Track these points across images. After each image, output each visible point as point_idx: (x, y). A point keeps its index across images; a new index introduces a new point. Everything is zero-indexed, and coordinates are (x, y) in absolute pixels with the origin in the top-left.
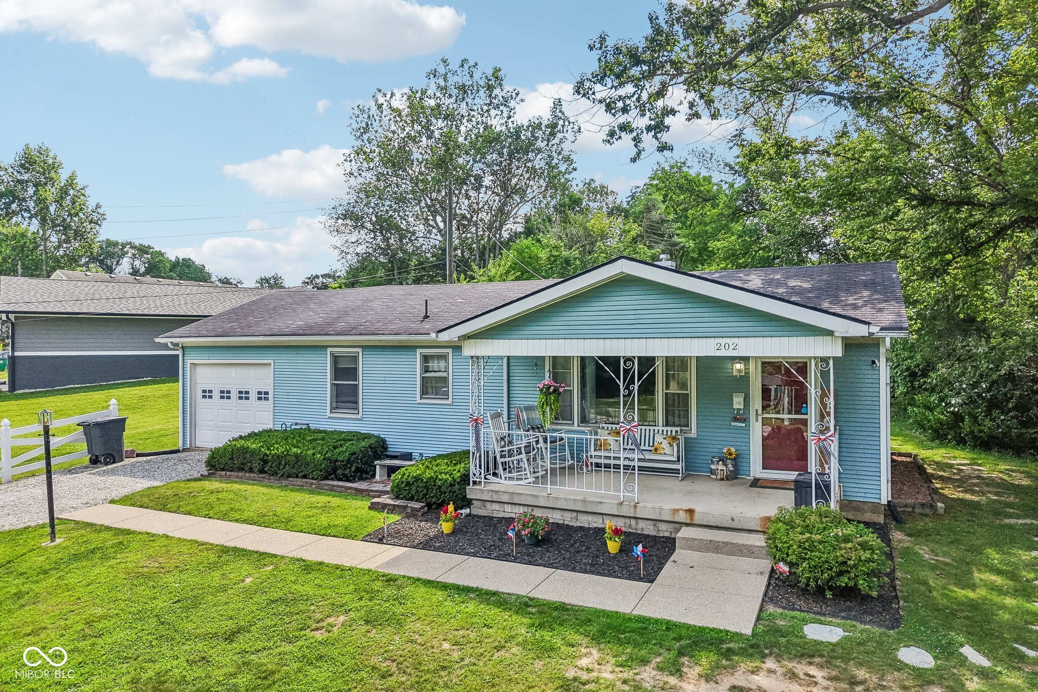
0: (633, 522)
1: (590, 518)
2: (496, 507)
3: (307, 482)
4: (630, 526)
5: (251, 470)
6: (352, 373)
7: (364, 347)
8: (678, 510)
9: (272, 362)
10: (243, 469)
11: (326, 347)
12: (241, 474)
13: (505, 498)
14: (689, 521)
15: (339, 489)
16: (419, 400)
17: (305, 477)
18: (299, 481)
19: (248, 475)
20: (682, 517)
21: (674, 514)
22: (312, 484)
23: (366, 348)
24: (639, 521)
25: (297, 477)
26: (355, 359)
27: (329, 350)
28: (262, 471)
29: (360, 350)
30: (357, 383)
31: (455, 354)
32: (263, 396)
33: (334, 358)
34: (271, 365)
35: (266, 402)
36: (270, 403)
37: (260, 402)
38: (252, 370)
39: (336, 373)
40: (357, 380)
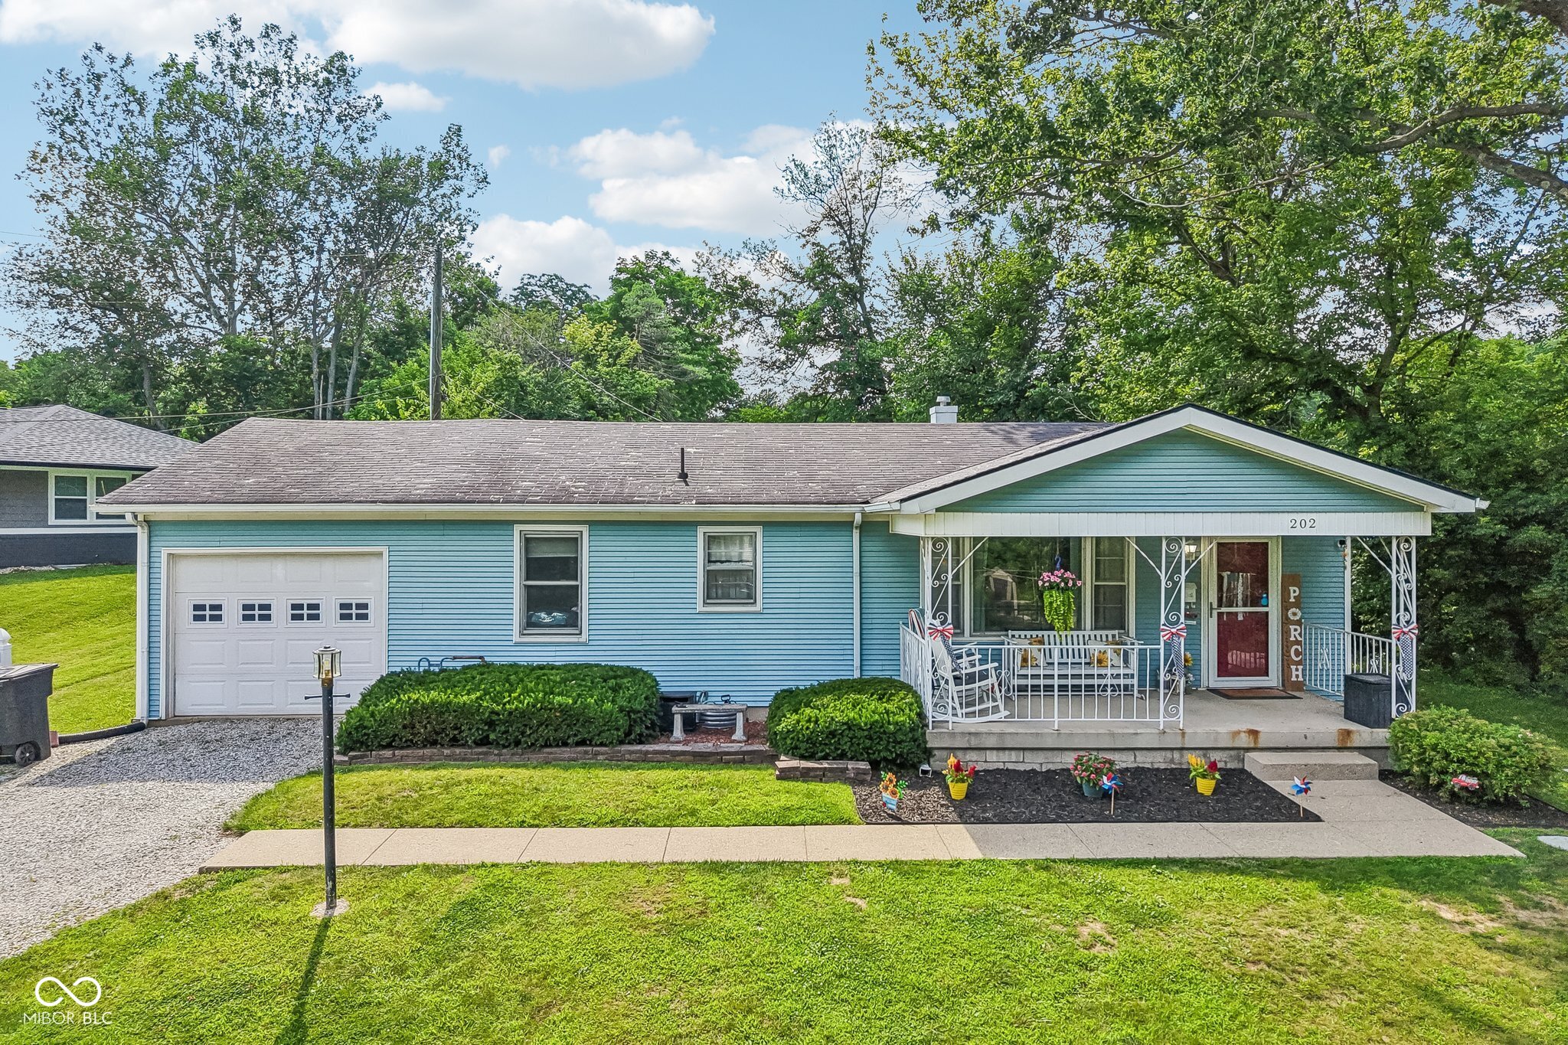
0: (1176, 755)
2: (973, 755)
3: (586, 752)
4: (1172, 761)
5: (454, 742)
6: (569, 567)
7: (595, 524)
8: (1239, 732)
9: (385, 550)
10: (434, 743)
12: (427, 751)
13: (991, 742)
14: (1252, 745)
15: (660, 757)
16: (700, 608)
17: (582, 743)
18: (566, 752)
19: (446, 752)
20: (1244, 741)
21: (1234, 737)
22: (597, 754)
23: (598, 524)
24: (1185, 752)
25: (565, 744)
26: (574, 542)
27: (517, 528)
28: (484, 742)
29: (585, 529)
30: (578, 583)
31: (766, 533)
32: (354, 611)
33: (528, 542)
34: (381, 554)
35: (361, 623)
36: (372, 624)
37: (346, 623)
38: (328, 566)
39: (534, 567)
40: (576, 579)
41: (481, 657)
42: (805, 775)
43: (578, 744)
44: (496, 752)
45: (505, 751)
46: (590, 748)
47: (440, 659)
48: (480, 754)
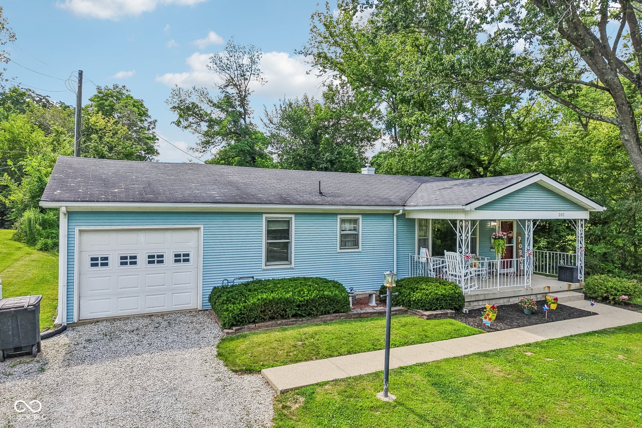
1: (514, 299)
2: (475, 303)
3: (337, 316)
5: (283, 317)
6: (286, 234)
8: (545, 287)
9: (202, 227)
11: (261, 213)
12: (270, 323)
15: (366, 315)
16: (339, 250)
18: (328, 317)
19: (279, 322)
20: (547, 290)
21: (544, 289)
23: (298, 214)
25: (329, 313)
26: (288, 222)
27: (265, 216)
28: (296, 315)
29: (293, 216)
30: (290, 241)
31: (363, 218)
32: (182, 258)
33: (269, 222)
34: (198, 229)
35: (186, 264)
36: (191, 264)
37: (178, 264)
38: (168, 235)
39: (271, 234)
40: (288, 239)
41: (253, 277)
42: (436, 317)
43: (335, 312)
44: (300, 320)
45: (304, 319)
46: (338, 314)
47: (233, 279)
48: (294, 321)
